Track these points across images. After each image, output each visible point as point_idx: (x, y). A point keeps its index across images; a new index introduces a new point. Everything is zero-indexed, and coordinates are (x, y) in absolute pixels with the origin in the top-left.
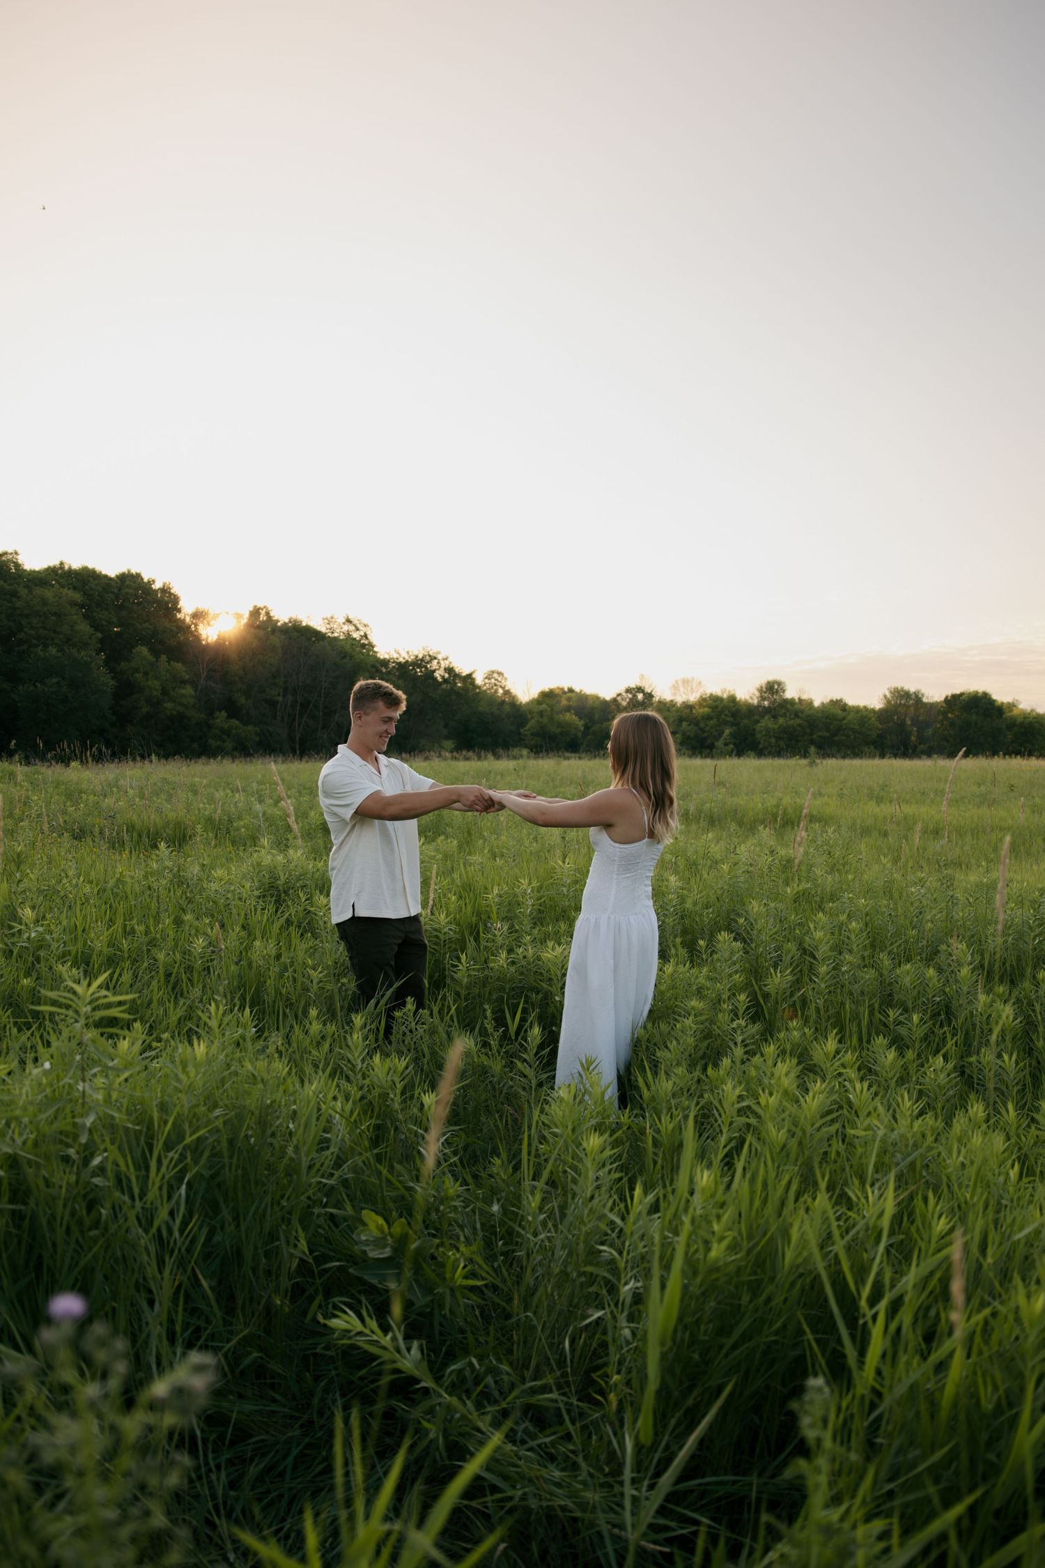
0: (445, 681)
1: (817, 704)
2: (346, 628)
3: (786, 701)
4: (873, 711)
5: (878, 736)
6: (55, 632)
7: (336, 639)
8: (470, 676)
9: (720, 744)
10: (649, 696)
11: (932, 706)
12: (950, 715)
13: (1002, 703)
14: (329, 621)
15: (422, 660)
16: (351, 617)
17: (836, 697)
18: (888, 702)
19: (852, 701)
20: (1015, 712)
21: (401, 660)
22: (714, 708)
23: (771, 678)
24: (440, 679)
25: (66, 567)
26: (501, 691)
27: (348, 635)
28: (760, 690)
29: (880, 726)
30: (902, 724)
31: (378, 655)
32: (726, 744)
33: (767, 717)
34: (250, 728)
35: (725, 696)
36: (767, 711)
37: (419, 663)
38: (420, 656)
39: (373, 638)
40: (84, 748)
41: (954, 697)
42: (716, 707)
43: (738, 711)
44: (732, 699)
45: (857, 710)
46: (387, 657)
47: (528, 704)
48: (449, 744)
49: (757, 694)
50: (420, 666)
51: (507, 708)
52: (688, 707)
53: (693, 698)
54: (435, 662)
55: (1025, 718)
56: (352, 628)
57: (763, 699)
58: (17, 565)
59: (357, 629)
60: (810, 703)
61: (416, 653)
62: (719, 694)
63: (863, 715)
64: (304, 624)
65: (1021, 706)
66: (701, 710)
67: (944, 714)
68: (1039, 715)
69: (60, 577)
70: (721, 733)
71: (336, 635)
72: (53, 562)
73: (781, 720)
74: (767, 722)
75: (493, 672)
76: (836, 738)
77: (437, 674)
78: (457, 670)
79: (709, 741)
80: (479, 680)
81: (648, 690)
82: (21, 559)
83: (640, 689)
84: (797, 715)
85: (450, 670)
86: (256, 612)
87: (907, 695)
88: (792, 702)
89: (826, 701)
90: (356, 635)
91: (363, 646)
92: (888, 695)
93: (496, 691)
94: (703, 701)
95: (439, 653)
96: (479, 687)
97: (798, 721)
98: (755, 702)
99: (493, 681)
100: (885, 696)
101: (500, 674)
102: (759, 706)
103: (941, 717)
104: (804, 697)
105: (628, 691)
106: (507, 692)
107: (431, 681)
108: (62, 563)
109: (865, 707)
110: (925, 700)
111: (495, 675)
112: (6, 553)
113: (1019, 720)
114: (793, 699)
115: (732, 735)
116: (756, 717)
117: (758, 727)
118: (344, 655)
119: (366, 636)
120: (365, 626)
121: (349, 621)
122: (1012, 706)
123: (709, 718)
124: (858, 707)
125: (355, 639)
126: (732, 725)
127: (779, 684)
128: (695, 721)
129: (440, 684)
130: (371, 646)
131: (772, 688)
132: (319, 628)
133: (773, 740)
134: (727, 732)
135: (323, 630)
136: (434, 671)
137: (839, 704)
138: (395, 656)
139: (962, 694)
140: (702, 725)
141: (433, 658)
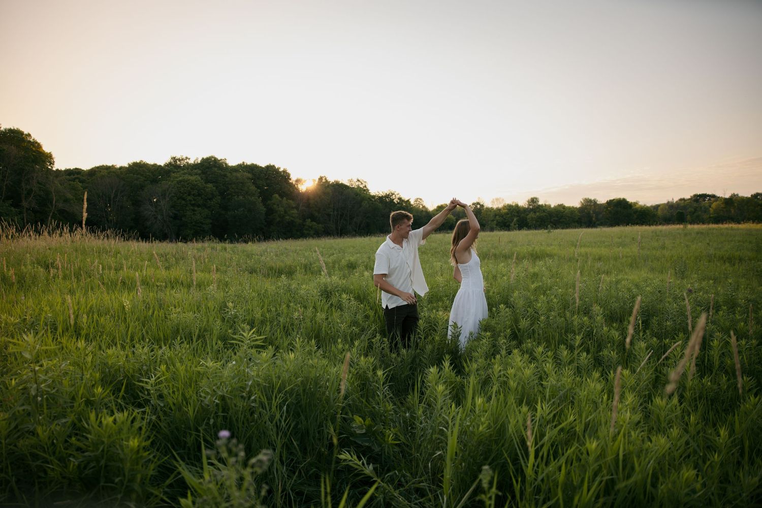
0: (398, 203)
1: (552, 206)
2: (357, 183)
3: (539, 206)
4: (576, 208)
5: (579, 218)
6: (242, 190)
7: (353, 188)
8: (408, 201)
9: (512, 224)
10: (482, 206)
11: (601, 205)
12: (609, 209)
13: (632, 203)
14: (351, 181)
15: (389, 195)
16: (359, 179)
17: (560, 203)
18: (583, 204)
19: (567, 205)
20: (637, 206)
21: (380, 195)
22: (509, 210)
23: (533, 197)
24: (396, 202)
25: (245, 164)
26: (421, 206)
27: (358, 186)
28: (528, 202)
29: (579, 214)
30: (589, 213)
31: (371, 194)
32: (515, 225)
33: (531, 213)
34: (320, 225)
35: (514, 205)
36: (532, 210)
37: (387, 196)
38: (388, 194)
39: (369, 187)
40: (253, 237)
41: (611, 201)
42: (510, 209)
43: (519, 210)
44: (517, 206)
45: (569, 208)
46: (374, 194)
47: (432, 211)
49: (527, 203)
50: (388, 198)
51: (424, 213)
52: (499, 210)
53: (501, 206)
54: (394, 196)
55: (642, 208)
56: (360, 183)
57: (530, 205)
58: (226, 164)
59: (362, 184)
60: (549, 206)
61: (386, 192)
62: (511, 204)
63: (572, 210)
64: (340, 183)
65: (640, 204)
66: (504, 211)
67: (607, 208)
68: (647, 207)
69: (243, 168)
70: (512, 220)
71: (353, 186)
72: (240, 162)
73: (538, 214)
74: (532, 215)
75: (418, 199)
76: (561, 220)
77: (395, 201)
78: (403, 199)
79: (508, 223)
80: (412, 202)
81: (482, 204)
82: (227, 162)
83: (478, 203)
84: (544, 211)
85: (400, 199)
86: (321, 179)
87: (590, 201)
88: (542, 206)
89: (556, 205)
90: (361, 186)
91: (365, 190)
92: (582, 201)
93: (419, 207)
94: (504, 207)
95: (395, 192)
96: (412, 205)
97: (545, 214)
98: (527, 206)
99: (418, 202)
100: (581, 202)
101: (420, 199)
102: (528, 208)
103: (605, 210)
104: (547, 204)
105: (473, 204)
106: (424, 207)
107: (392, 204)
108: (243, 163)
109: (573, 207)
110: (598, 203)
111: (419, 200)
112: (221, 160)
113: (639, 209)
114: (542, 205)
115: (518, 221)
116: (527, 213)
117: (528, 217)
118: (357, 194)
119: (365, 186)
120: (365, 182)
121: (358, 181)
122: (636, 203)
123: (507, 214)
124: (570, 207)
125: (361, 188)
126: (517, 216)
127: (536, 199)
128: (502, 216)
129: (396, 204)
131: (533, 201)
132: (346, 184)
133: (534, 222)
134: (515, 219)
135: (348, 185)
136: (394, 199)
137: (562, 206)
138: (378, 194)
139: (614, 200)
140: (504, 217)
141: (393, 194)
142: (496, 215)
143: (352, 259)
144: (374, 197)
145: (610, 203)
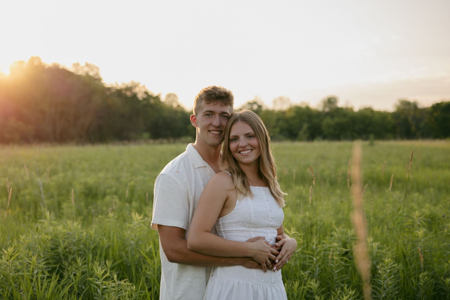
0: (144, 99)
1: (356, 110)
2: (86, 69)
3: (338, 108)
4: (388, 113)
5: (393, 126)
7: (80, 75)
8: (157, 97)
9: (301, 133)
10: (260, 107)
11: (424, 110)
12: (434, 115)
14: (76, 65)
16: (89, 63)
18: (398, 108)
21: (118, 88)
22: (297, 113)
23: (330, 96)
24: (140, 99)
26: (175, 105)
27: (87, 75)
28: (324, 102)
29: (393, 122)
30: (406, 121)
31: (104, 85)
32: (304, 133)
33: (328, 118)
35: (303, 106)
36: (328, 114)
37: (128, 89)
38: (129, 86)
39: (101, 75)
41: (437, 104)
42: (299, 112)
43: (312, 114)
44: (308, 108)
45: (379, 113)
46: (109, 86)
48: (146, 135)
49: (322, 105)
50: (129, 91)
52: (283, 113)
53: (285, 107)
54: (138, 88)
56: (89, 69)
57: (325, 106)
59: (92, 70)
60: (352, 110)
61: (127, 83)
62: (300, 105)
63: (383, 116)
64: (62, 67)
66: (290, 115)
67: (431, 114)
70: (301, 127)
71: (80, 73)
73: (336, 120)
74: (328, 121)
75: (171, 94)
76: (368, 128)
77: (139, 96)
78: (150, 94)
79: (295, 131)
80: (163, 98)
81: (259, 104)
83: (255, 103)
85: (146, 93)
86: (33, 59)
87: (407, 103)
88: (341, 109)
89: (361, 108)
90: (91, 74)
91: (96, 80)
92: (398, 104)
93: (172, 105)
94: (291, 109)
95: (139, 83)
96: (163, 103)
97: (345, 120)
98: (321, 109)
99: (170, 99)
101: (174, 95)
102: (323, 111)
103: (429, 116)
104: (349, 106)
105: (249, 103)
106: (179, 106)
107: (135, 99)
109: (384, 111)
110: (419, 107)
111: (172, 96)
114: (342, 107)
115: (308, 128)
116: (322, 118)
117: (323, 123)
118: (85, 85)
119: (97, 74)
120: (97, 68)
121: (87, 65)
123: (294, 118)
124: (380, 111)
125: (90, 76)
126: (308, 122)
127: (335, 98)
128: (286, 121)
129: (141, 101)
130: (100, 79)
131: (331, 101)
132: (70, 70)
133: (331, 131)
134: (305, 126)
135: (72, 71)
136: (137, 94)
137: (370, 110)
138: (114, 85)
140: (290, 123)
141: (136, 86)
142: (278, 120)
143: (91, 180)
144: (109, 89)
145: (437, 107)
